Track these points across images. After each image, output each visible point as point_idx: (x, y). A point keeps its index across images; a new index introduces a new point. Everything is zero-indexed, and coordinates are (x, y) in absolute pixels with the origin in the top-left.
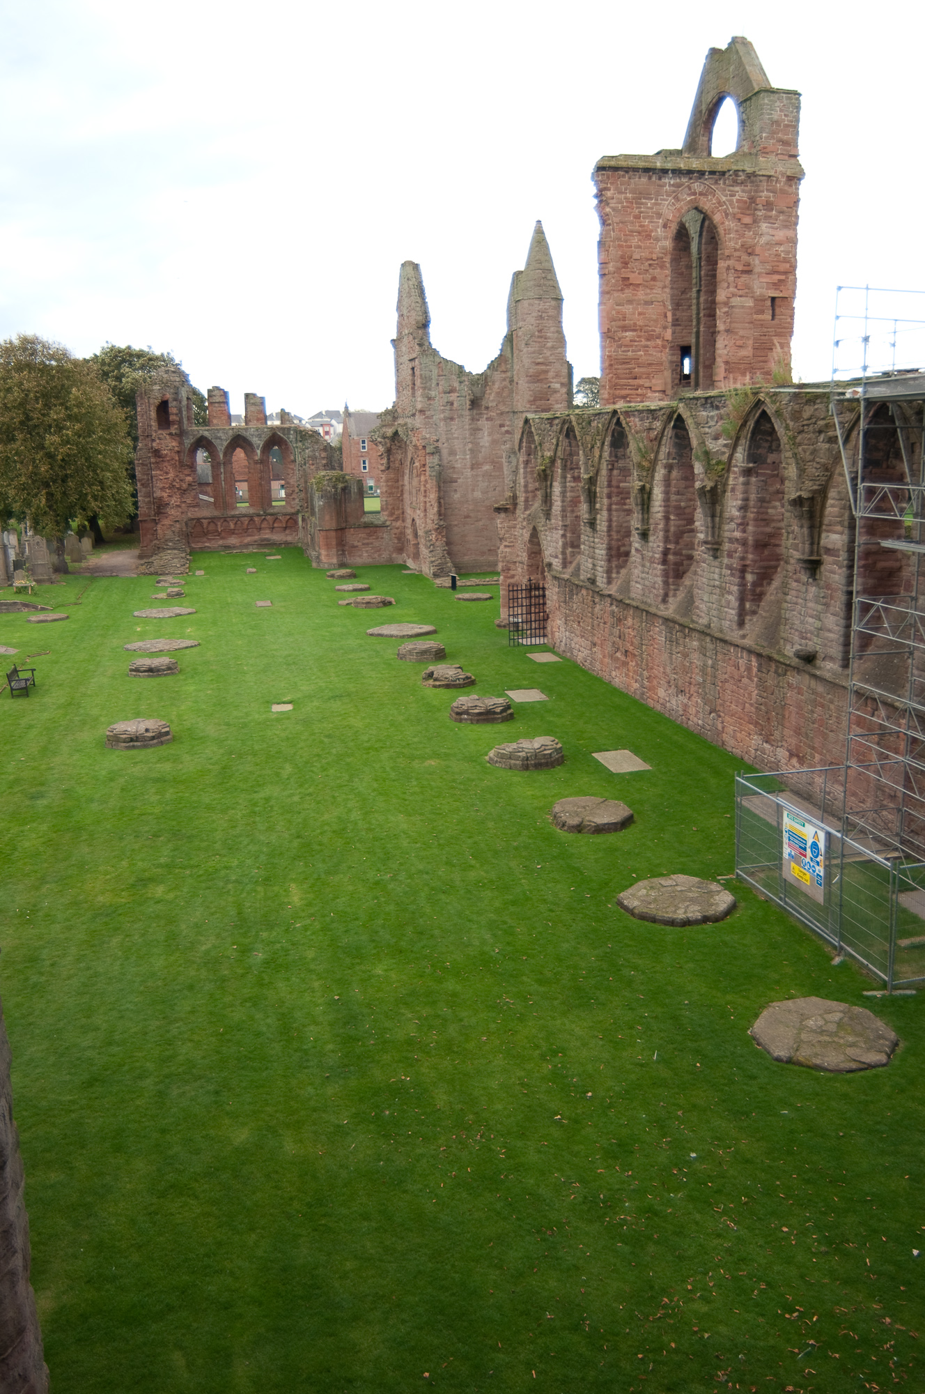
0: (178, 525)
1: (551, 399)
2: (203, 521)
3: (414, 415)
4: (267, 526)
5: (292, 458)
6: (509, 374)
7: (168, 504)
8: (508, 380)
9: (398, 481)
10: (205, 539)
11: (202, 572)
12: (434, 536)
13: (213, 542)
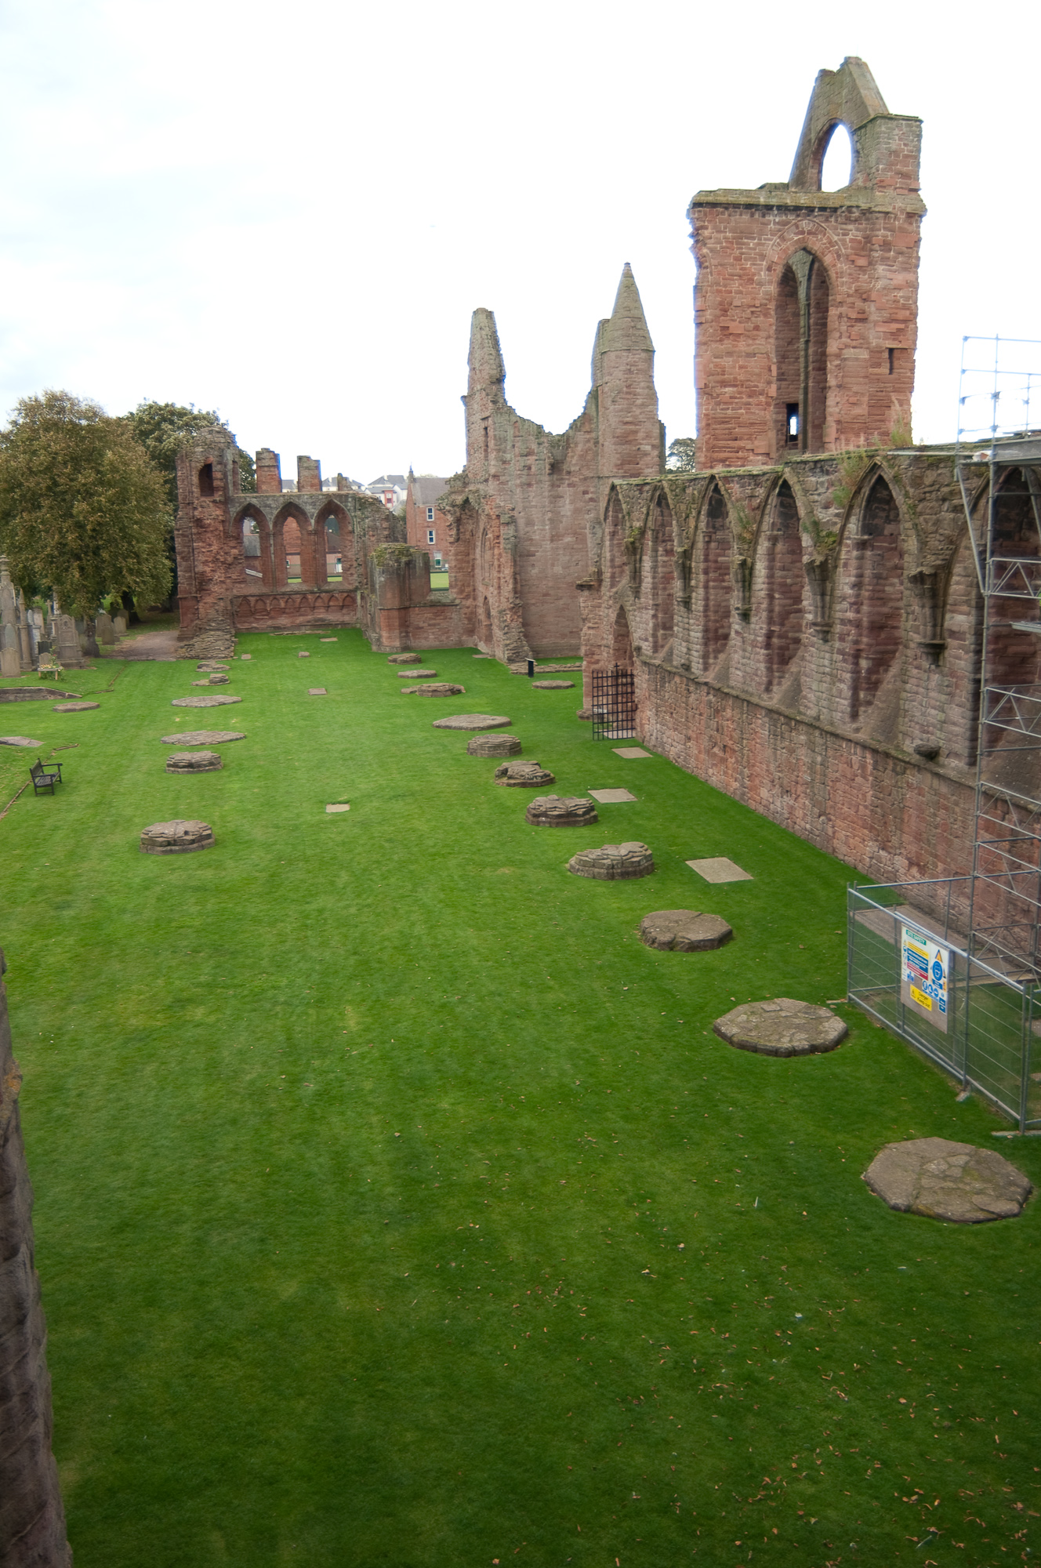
0: (222, 603)
1: (641, 462)
2: (250, 598)
3: (486, 481)
4: (321, 604)
5: (350, 528)
6: (593, 435)
7: (211, 580)
8: (592, 441)
9: (468, 554)
10: (252, 619)
11: (249, 656)
12: (509, 616)
13: (261, 622)
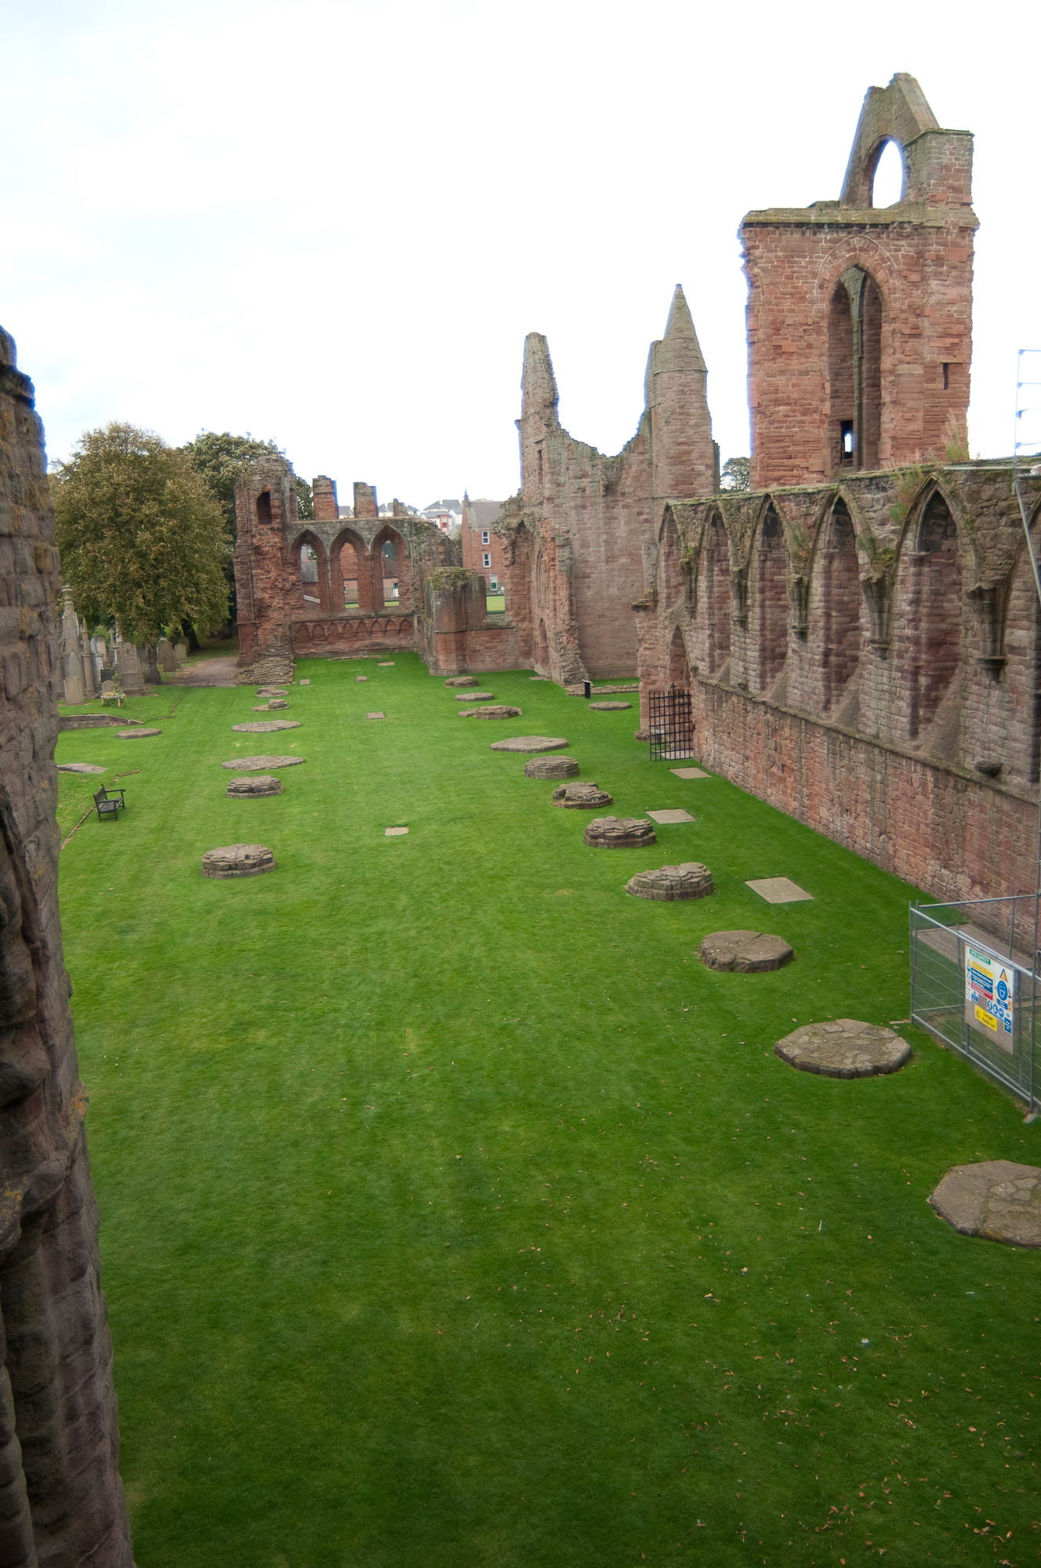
0: (280, 629)
1: (695, 483)
2: (308, 624)
3: (541, 503)
4: (379, 629)
5: (406, 553)
6: (647, 456)
7: (270, 606)
8: (646, 462)
9: (524, 577)
10: (310, 645)
11: (307, 681)
12: (565, 638)
13: (319, 647)
